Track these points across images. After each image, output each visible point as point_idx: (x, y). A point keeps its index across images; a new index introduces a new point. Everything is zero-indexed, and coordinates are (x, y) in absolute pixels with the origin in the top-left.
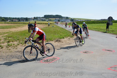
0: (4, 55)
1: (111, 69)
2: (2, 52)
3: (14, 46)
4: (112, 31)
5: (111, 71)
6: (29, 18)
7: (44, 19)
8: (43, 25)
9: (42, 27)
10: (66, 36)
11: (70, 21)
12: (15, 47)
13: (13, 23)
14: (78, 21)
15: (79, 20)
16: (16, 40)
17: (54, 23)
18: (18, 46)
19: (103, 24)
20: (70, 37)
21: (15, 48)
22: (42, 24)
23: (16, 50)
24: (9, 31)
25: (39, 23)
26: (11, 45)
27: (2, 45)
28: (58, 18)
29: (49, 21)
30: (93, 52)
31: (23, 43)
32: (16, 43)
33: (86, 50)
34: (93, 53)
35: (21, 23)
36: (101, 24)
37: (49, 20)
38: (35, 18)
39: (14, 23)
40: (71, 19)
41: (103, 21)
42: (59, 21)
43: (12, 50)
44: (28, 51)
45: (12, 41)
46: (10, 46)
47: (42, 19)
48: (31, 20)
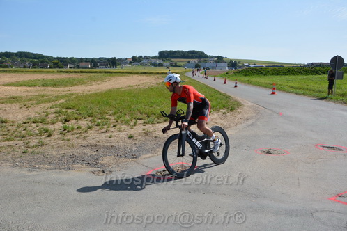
0: (54, 154)
1: (338, 198)
2: (50, 147)
3: (79, 131)
4: (342, 95)
5: (338, 207)
6: (120, 60)
7: (158, 61)
8: (156, 76)
9: (154, 81)
10: (216, 109)
11: (227, 68)
12: (82, 133)
13: (78, 72)
14: (248, 66)
15: (252, 66)
16: (86, 116)
17: (185, 72)
18: (89, 131)
19: (317, 76)
20: (228, 108)
21: (81, 137)
22: (152, 76)
23: (84, 143)
24: (69, 92)
25: (145, 73)
26: (73, 129)
27: (51, 127)
28: (196, 60)
29: (171, 68)
30: (288, 150)
31: (101, 124)
32: (83, 123)
33: (269, 146)
34: (288, 153)
35: (100, 72)
36: (311, 76)
37: (172, 65)
38: (134, 58)
39: (81, 72)
40: (231, 61)
41: (318, 68)
42: (198, 67)
43: (74, 142)
44: (114, 145)
45: (76, 119)
46: (68, 132)
47: (153, 61)
48: (126, 64)
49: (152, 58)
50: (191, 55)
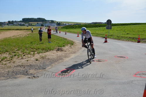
7: (22, 23)
11: (56, 26)
14: (66, 25)
28: (41, 22)
29: (29, 26)
37: (29, 25)
38: (9, 22)
40: (58, 22)
42: (42, 25)
47: (20, 23)
48: (5, 25)
49: (19, 22)
50: (38, 20)
